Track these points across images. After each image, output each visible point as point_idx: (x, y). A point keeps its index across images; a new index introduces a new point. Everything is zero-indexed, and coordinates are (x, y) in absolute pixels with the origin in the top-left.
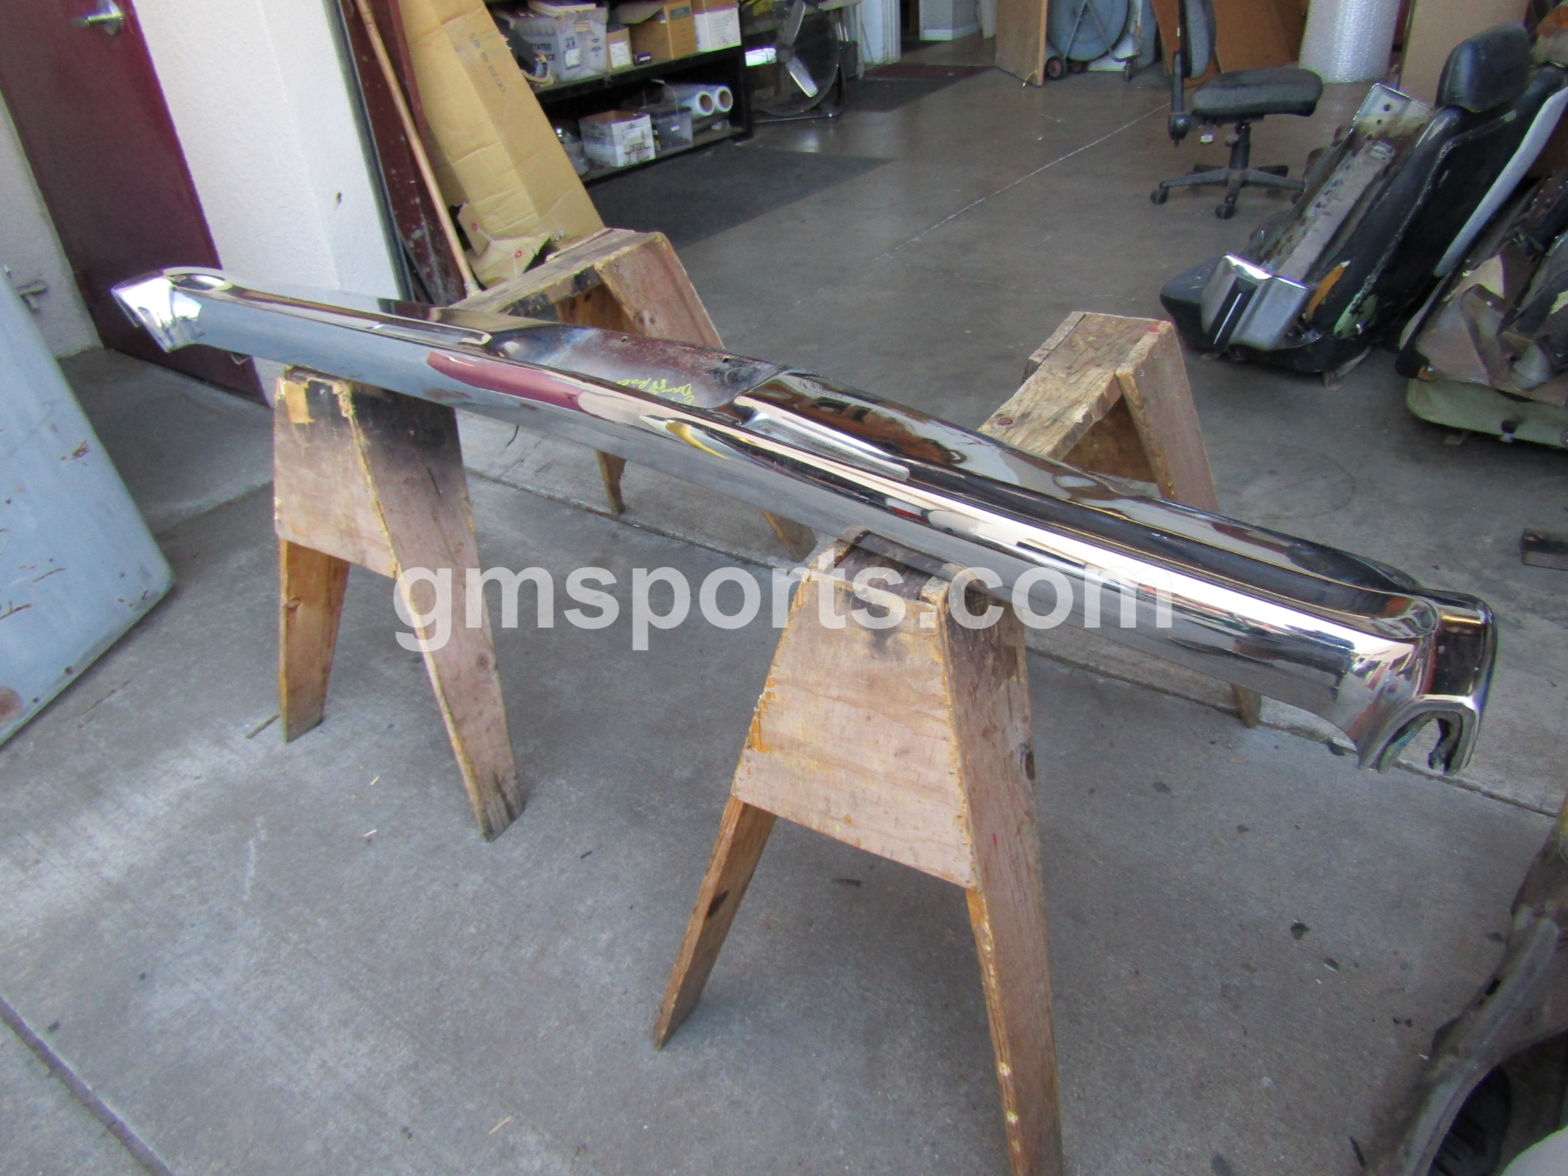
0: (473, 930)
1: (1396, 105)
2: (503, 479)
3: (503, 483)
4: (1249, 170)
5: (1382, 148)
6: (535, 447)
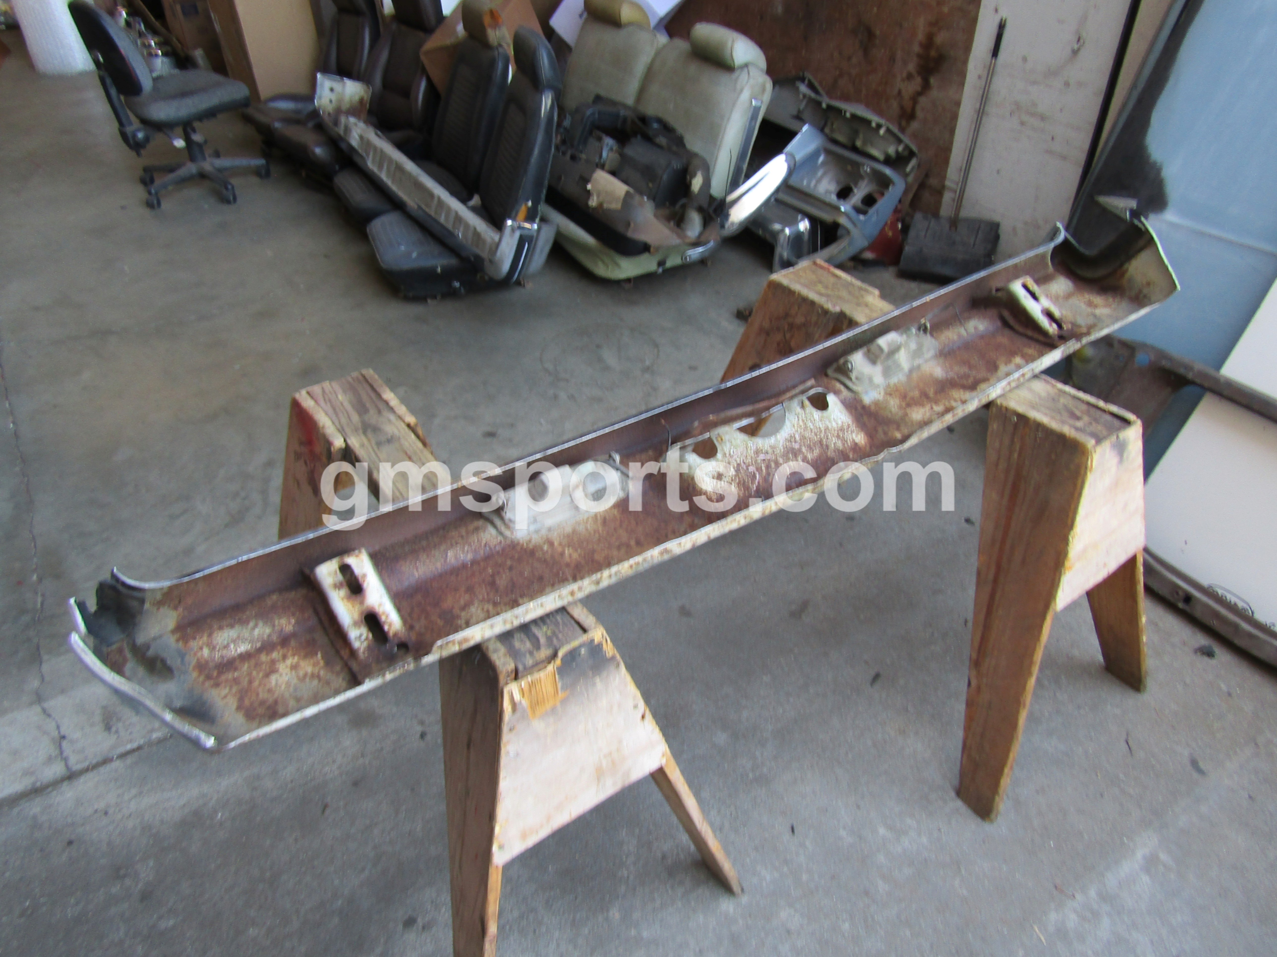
0: (847, 925)
1: (337, 86)
2: (79, 767)
3: (87, 770)
4: (209, 159)
5: (352, 120)
6: (49, 716)
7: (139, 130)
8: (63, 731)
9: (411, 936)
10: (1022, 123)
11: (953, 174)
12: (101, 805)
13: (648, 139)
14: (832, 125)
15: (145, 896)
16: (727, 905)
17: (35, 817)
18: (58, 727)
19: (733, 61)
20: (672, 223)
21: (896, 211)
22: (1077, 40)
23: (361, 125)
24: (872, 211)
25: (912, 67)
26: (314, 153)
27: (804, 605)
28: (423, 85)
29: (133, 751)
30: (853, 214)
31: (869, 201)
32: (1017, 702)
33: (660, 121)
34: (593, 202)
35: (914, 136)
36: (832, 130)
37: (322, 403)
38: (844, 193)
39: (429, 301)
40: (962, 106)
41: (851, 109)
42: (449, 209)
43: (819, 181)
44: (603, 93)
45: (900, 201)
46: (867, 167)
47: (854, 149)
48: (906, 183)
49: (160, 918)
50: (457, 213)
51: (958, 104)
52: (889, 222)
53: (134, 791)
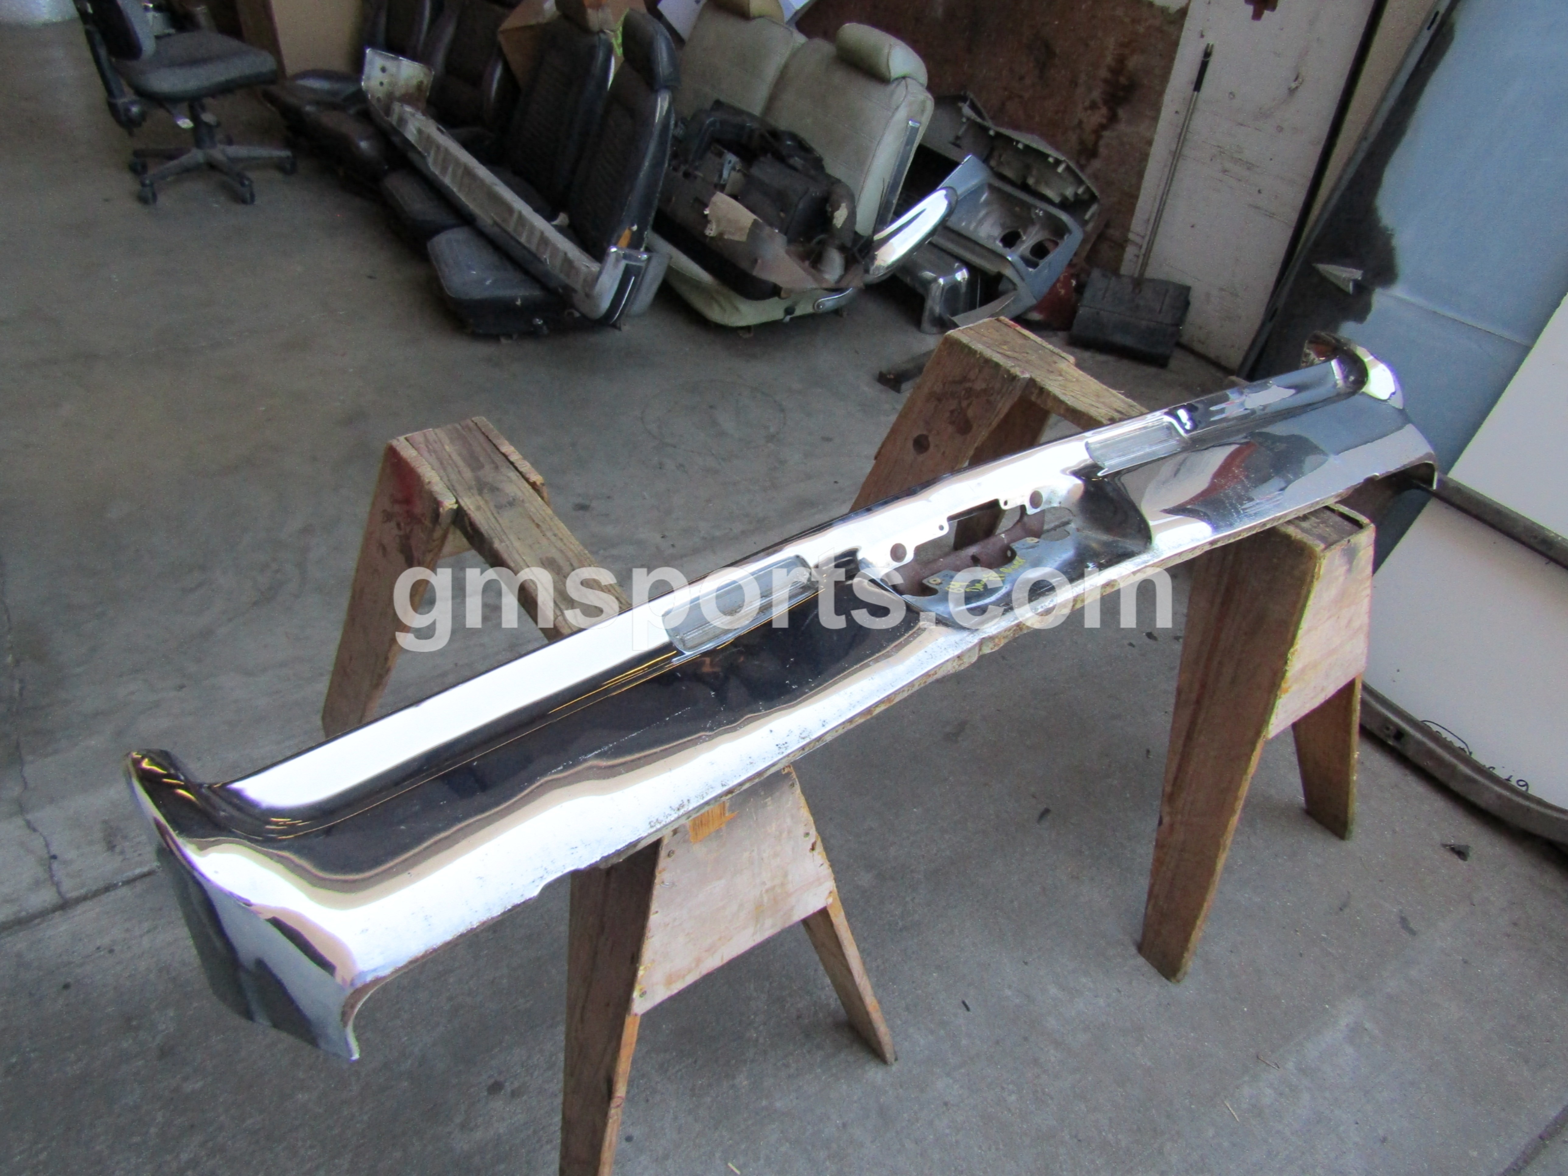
0: (1013, 1097)
1: (391, 66)
2: (74, 894)
3: (84, 898)
4: (220, 147)
5: (408, 109)
6: (35, 830)
7: (133, 103)
8: (54, 850)
9: (497, 1104)
10: (1225, 171)
11: (1138, 225)
12: (106, 941)
13: (781, 158)
14: (1000, 156)
15: (165, 1052)
16: (874, 1073)
17: (19, 955)
18: (47, 845)
19: (890, 73)
20: (807, 263)
21: (1071, 265)
22: (1294, 78)
23: (419, 116)
24: (1043, 263)
25: (1096, 94)
26: (358, 147)
27: (962, 726)
28: (498, 72)
29: (144, 876)
30: (1021, 265)
31: (1040, 251)
32: (1216, 845)
33: (794, 137)
34: (711, 231)
35: (1095, 177)
36: (1000, 163)
37: (426, 454)
38: (1010, 240)
39: (503, 341)
40: (1155, 144)
41: (1024, 139)
42: (532, 228)
43: (980, 223)
44: (723, 99)
45: (1076, 254)
46: (1040, 210)
47: (1024, 187)
48: (1085, 232)
49: (186, 1079)
50: (542, 233)
51: (1150, 143)
52: (1062, 278)
53: (146, 926)
